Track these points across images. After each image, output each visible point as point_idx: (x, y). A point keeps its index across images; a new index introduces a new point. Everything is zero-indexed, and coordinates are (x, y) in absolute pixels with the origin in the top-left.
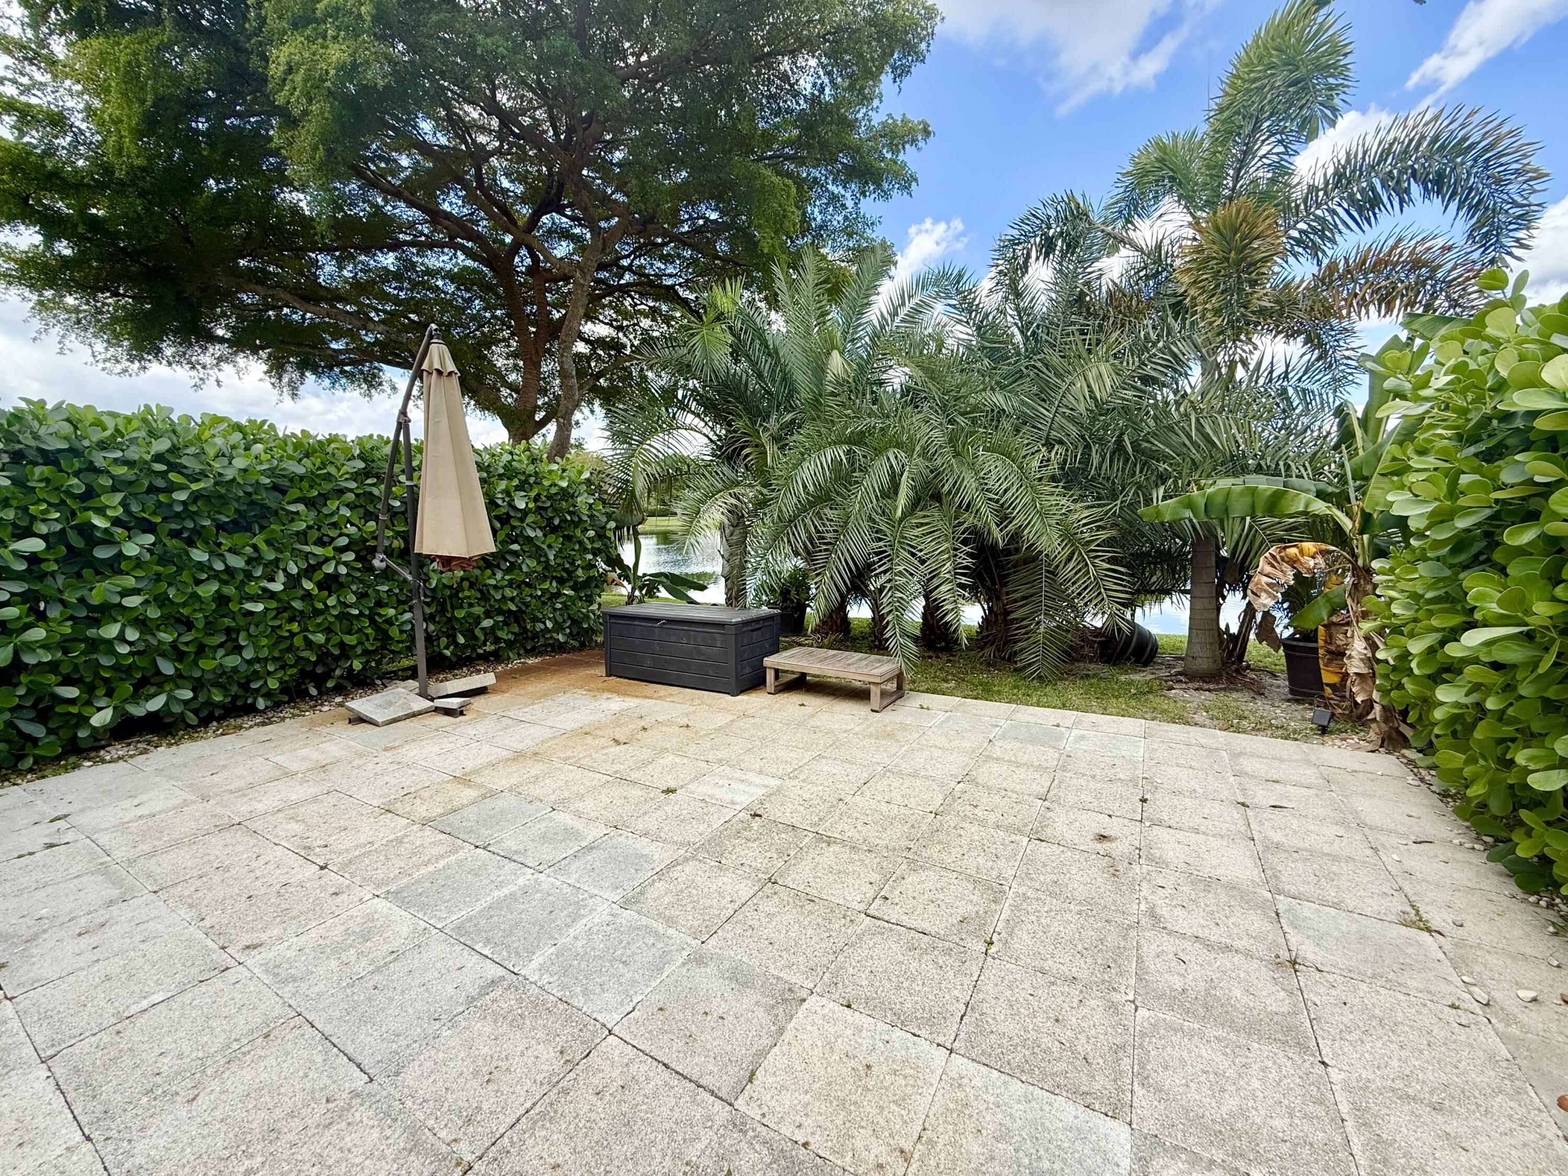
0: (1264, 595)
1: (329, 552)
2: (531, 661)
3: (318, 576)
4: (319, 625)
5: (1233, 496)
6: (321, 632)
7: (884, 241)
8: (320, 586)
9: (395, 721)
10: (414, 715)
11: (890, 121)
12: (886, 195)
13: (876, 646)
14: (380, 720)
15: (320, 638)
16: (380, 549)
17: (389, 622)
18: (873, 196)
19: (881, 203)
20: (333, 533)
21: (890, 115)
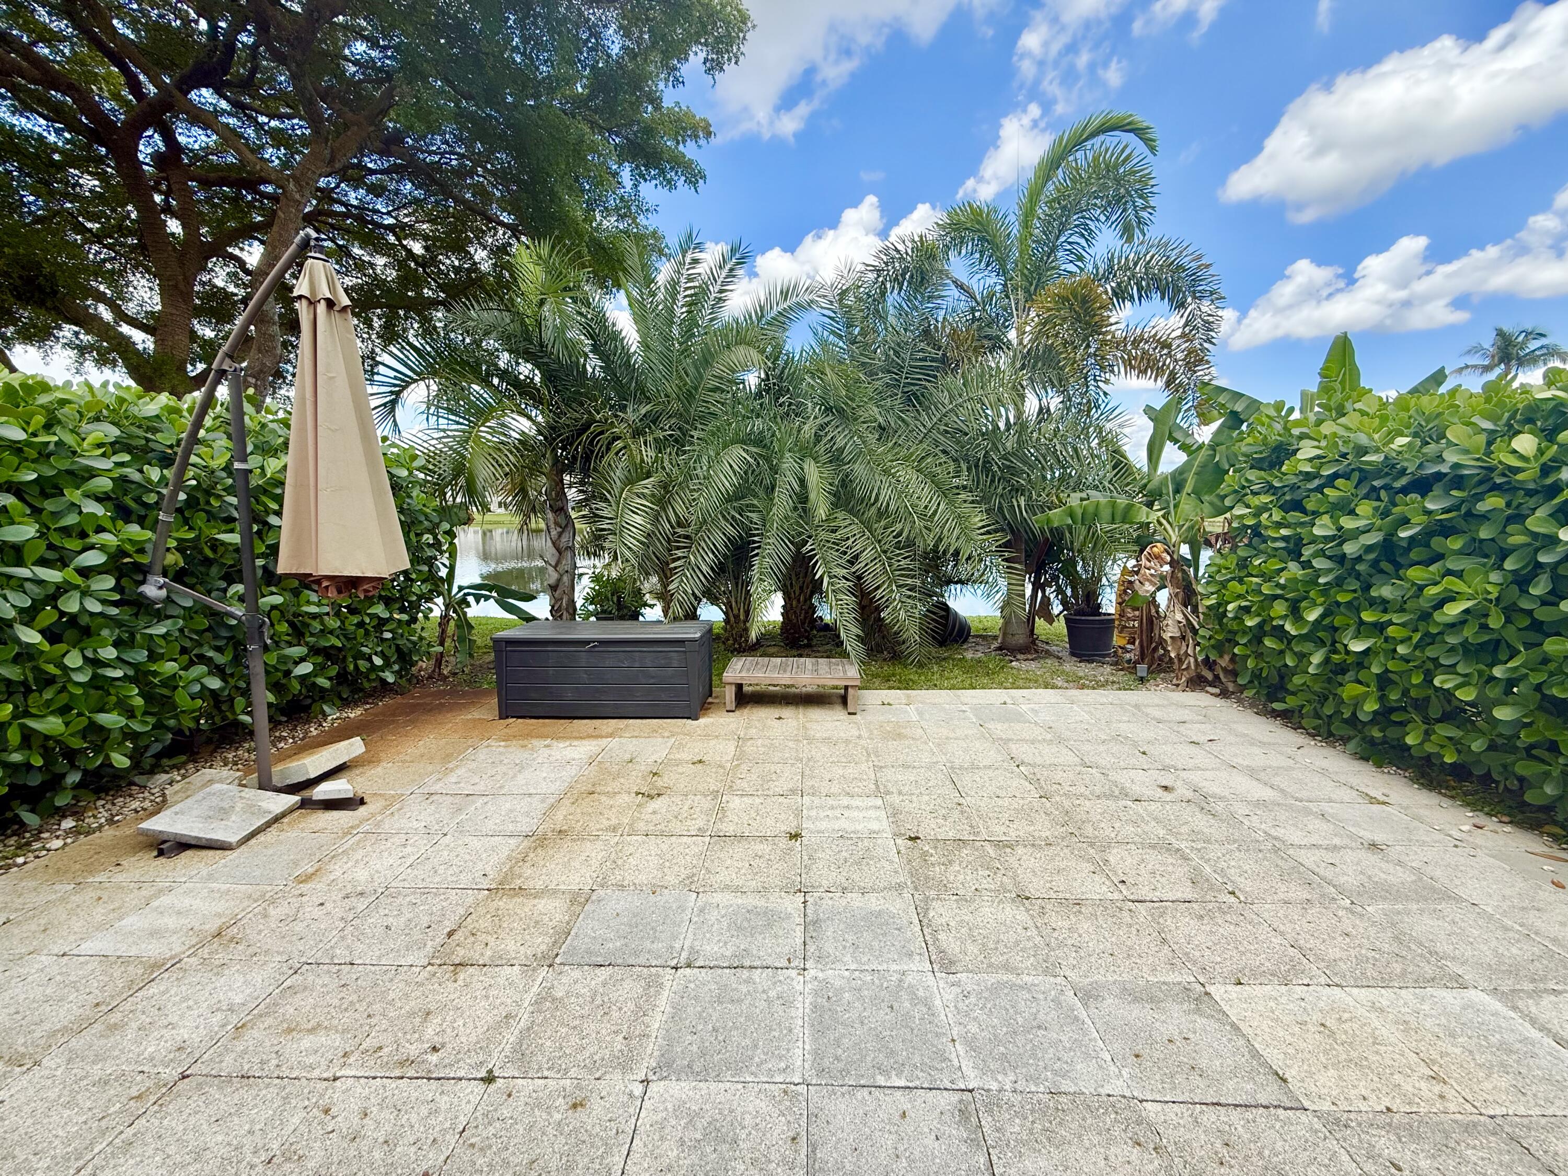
0: (1147, 584)
1: (69, 574)
2: (354, 714)
3: (48, 616)
4: (48, 703)
5: (1101, 508)
6: (52, 713)
7: (655, 233)
8: (51, 635)
9: (253, 835)
10: (277, 819)
11: (677, 109)
12: (670, 184)
13: (735, 649)
14: (233, 839)
15: (52, 725)
16: (158, 568)
17: (171, 682)
18: (654, 182)
19: (663, 192)
20: (73, 544)
21: (677, 103)
